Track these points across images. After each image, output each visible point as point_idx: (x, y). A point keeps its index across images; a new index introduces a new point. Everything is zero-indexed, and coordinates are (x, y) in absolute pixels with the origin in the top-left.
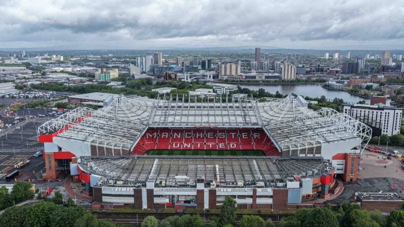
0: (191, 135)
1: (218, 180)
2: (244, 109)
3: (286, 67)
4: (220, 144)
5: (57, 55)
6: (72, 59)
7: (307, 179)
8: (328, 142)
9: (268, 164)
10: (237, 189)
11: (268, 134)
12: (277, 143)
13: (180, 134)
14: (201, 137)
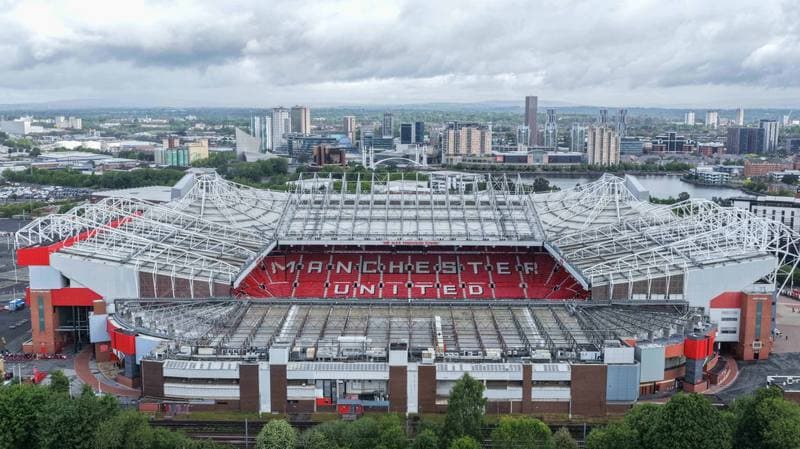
0: (375, 267)
1: (441, 345)
2: (501, 207)
3: (598, 137)
4: (445, 287)
5: (67, 118)
6: (101, 125)
7: (650, 346)
8: (701, 266)
9: (559, 315)
10: (485, 365)
11: (557, 257)
12: (579, 272)
13: (350, 264)
14: (401, 271)
